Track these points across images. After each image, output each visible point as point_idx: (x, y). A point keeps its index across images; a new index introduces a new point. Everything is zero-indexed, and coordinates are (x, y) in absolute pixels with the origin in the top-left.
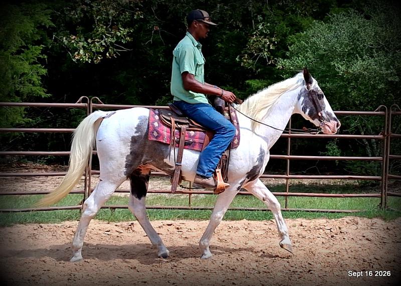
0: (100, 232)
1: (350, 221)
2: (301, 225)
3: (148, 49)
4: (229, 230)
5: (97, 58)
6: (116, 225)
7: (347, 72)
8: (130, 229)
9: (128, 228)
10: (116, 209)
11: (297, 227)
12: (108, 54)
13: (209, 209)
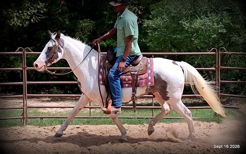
0: (35, 132)
1: (195, 123)
2: (163, 127)
3: (58, 16)
4: (117, 130)
5: (25, 23)
6: (44, 129)
7: (191, 27)
8: (53, 131)
9: (52, 130)
10: (44, 119)
11: (160, 128)
12: (32, 20)
13: (103, 118)
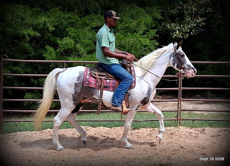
0: (186, 133)
5: (186, 35)
6: (195, 130)
8: (203, 132)
10: (195, 121)
12: (192, 33)
